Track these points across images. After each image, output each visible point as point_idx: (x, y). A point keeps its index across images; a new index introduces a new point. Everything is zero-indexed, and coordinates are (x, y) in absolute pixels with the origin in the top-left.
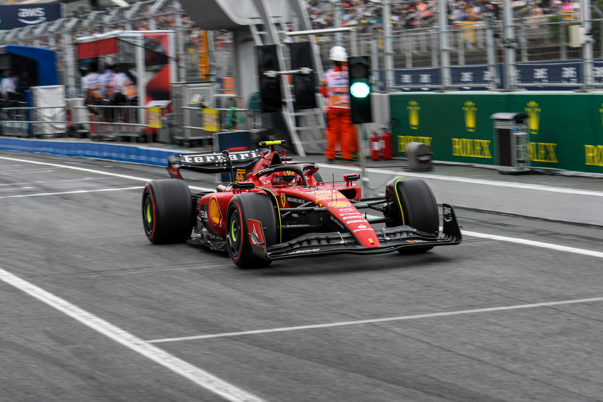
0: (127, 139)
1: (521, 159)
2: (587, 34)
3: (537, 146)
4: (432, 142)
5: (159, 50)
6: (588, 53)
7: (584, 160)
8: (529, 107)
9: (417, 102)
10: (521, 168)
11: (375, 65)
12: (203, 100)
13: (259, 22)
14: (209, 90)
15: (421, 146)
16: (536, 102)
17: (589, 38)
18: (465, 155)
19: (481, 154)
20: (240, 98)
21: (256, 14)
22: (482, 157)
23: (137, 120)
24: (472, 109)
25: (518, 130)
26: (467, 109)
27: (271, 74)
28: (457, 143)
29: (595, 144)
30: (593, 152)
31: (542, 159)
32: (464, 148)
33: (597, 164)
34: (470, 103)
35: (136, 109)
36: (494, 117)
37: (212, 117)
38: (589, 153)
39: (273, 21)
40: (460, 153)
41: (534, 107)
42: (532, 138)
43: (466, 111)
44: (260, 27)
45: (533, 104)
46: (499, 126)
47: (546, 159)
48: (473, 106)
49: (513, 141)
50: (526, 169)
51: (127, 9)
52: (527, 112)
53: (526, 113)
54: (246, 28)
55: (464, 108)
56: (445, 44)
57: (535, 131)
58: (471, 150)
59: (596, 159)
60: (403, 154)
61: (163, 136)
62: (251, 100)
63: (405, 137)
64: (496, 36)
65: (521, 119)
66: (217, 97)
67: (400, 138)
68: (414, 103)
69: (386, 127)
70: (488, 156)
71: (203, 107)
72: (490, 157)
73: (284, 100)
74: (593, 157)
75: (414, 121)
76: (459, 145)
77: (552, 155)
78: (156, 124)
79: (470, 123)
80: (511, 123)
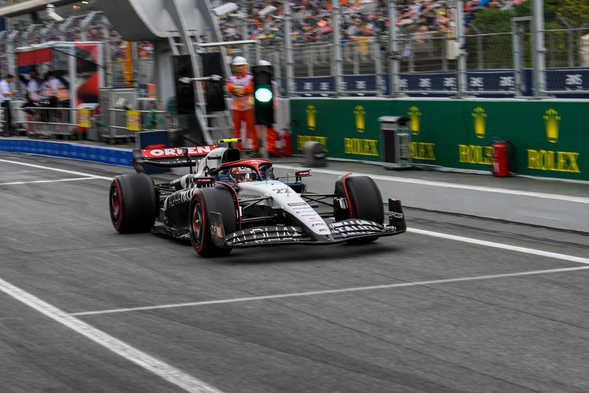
0: (60, 137)
1: (404, 157)
2: (462, 48)
3: (418, 145)
4: (327, 141)
5: (89, 59)
6: (462, 65)
7: (458, 158)
8: (411, 111)
9: (314, 106)
10: (404, 165)
11: (278, 74)
12: (127, 103)
13: (177, 34)
14: (132, 94)
15: (317, 145)
16: (417, 107)
17: (463, 52)
18: (354, 153)
19: (369, 153)
20: (159, 101)
21: (174, 28)
22: (370, 154)
23: (69, 120)
24: (362, 112)
25: (401, 131)
26: (357, 113)
27: (186, 80)
28: (349, 143)
29: (468, 144)
30: (466, 152)
31: (422, 157)
32: (355, 147)
33: (469, 162)
34: (360, 108)
35: (69, 111)
36: (380, 119)
37: (134, 118)
38: (462, 152)
39: (188, 34)
40: (351, 152)
41: (416, 111)
42: (413, 138)
43: (357, 114)
44: (177, 40)
45: (414, 108)
46: (385, 128)
47: (425, 156)
48: (362, 110)
49: (397, 141)
50: (407, 165)
51: (62, 22)
52: (409, 115)
53: (409, 117)
54: (165, 40)
55: (355, 112)
56: (338, 55)
57: (416, 132)
58: (361, 148)
59: (468, 157)
60: (301, 152)
61: (92, 135)
62: (169, 104)
63: (303, 137)
64: (383, 49)
65: (404, 122)
66: (140, 101)
67: (299, 137)
68: (311, 107)
69: (287, 128)
70: (375, 154)
71: (127, 109)
72: (377, 155)
73: (198, 104)
74: (466, 156)
75: (311, 123)
76: (350, 144)
77: (431, 154)
78: (85, 124)
79: (360, 125)
80: (395, 125)
